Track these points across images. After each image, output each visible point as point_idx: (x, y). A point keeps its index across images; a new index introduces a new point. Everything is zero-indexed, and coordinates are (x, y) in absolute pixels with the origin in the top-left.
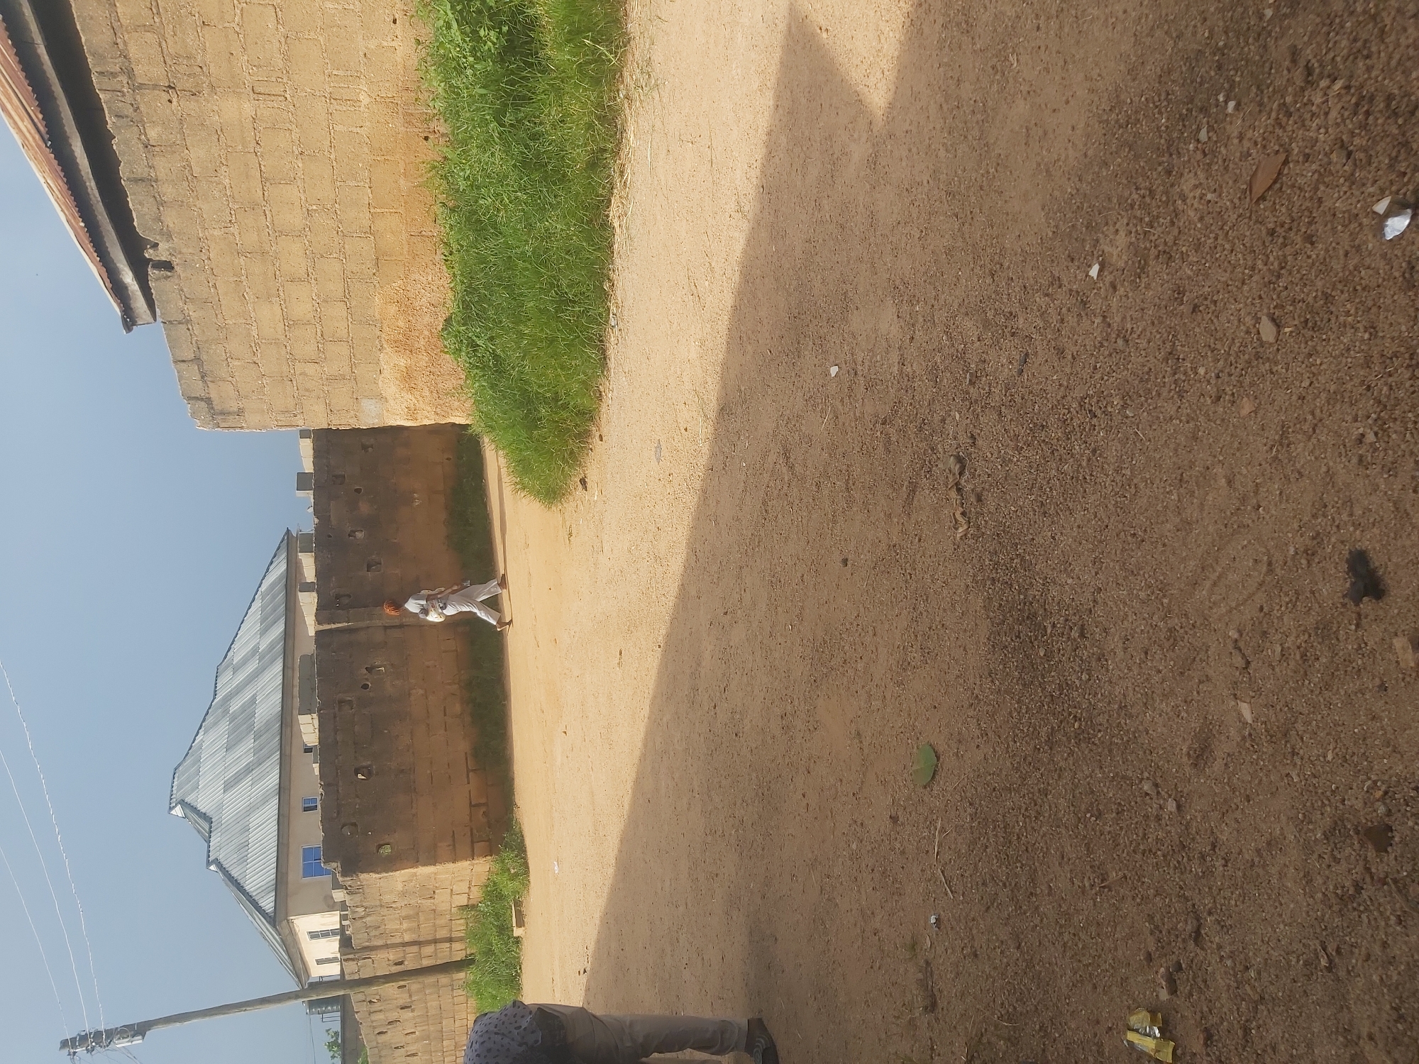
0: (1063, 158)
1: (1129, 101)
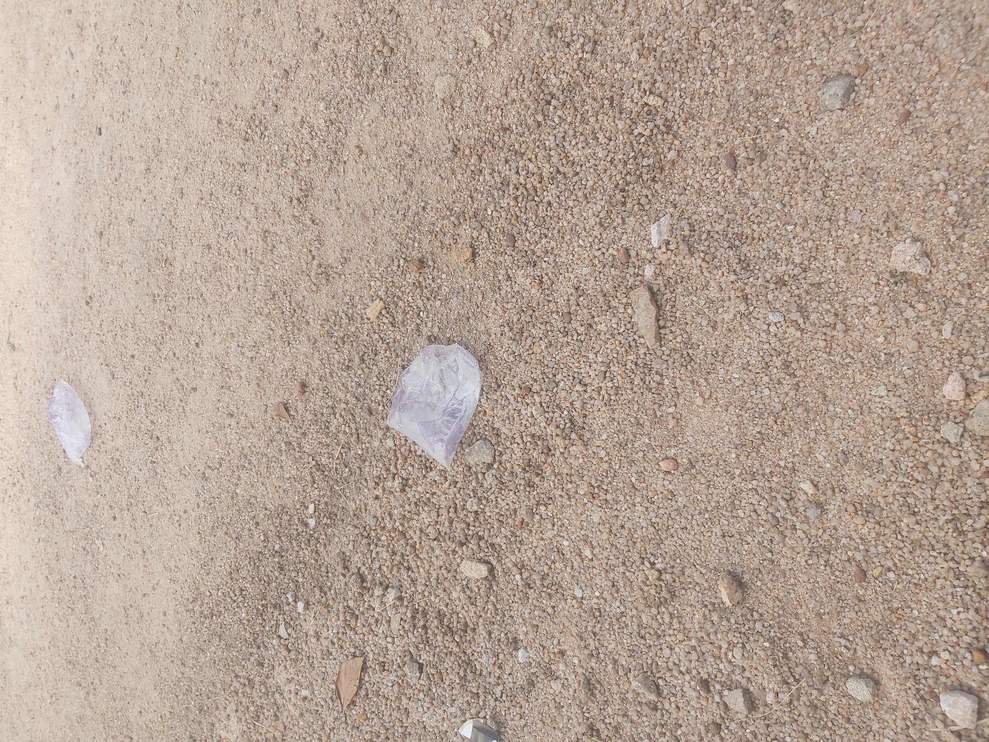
0: (162, 640)
1: (208, 594)
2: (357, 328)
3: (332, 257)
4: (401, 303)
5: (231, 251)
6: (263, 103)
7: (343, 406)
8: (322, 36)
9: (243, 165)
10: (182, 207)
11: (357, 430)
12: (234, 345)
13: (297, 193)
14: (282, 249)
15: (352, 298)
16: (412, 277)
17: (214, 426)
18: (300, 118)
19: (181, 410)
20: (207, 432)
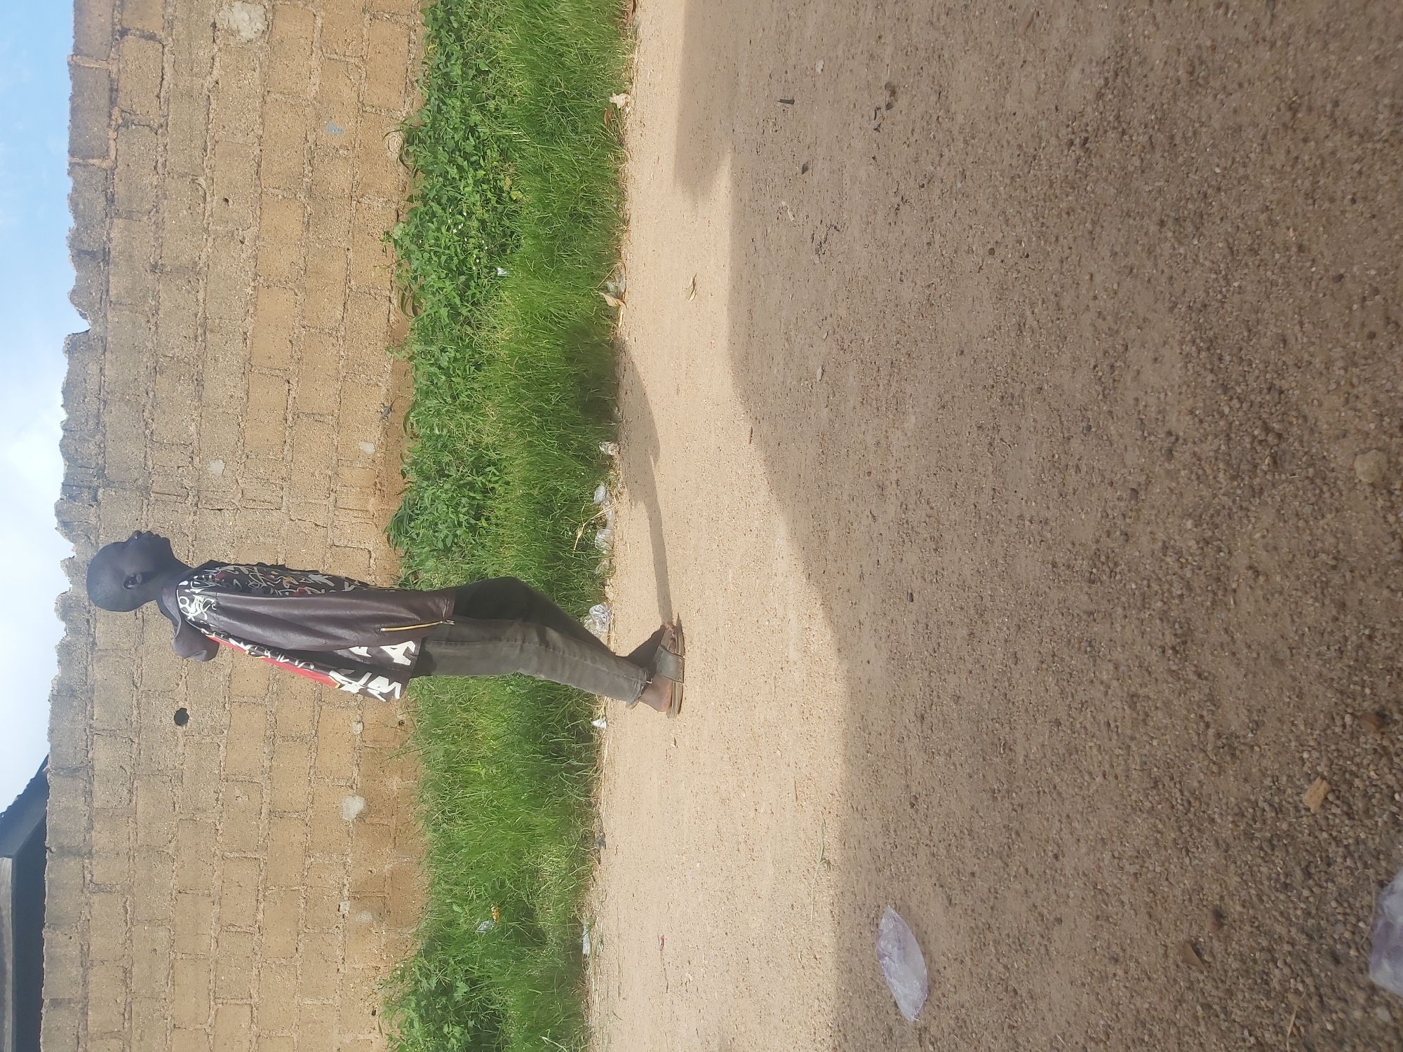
2: (1290, 824)
3: (1236, 721)
4: (1357, 782)
5: (1088, 726)
6: (1108, 534)
7: (1287, 948)
8: (1177, 439)
9: (1091, 613)
10: (1018, 676)
11: (1317, 988)
12: (1107, 856)
13: (1169, 639)
14: (1159, 717)
15: (1275, 779)
16: (1370, 739)
17: (1092, 975)
18: (1160, 544)
19: (1043, 951)
20: (1083, 985)
